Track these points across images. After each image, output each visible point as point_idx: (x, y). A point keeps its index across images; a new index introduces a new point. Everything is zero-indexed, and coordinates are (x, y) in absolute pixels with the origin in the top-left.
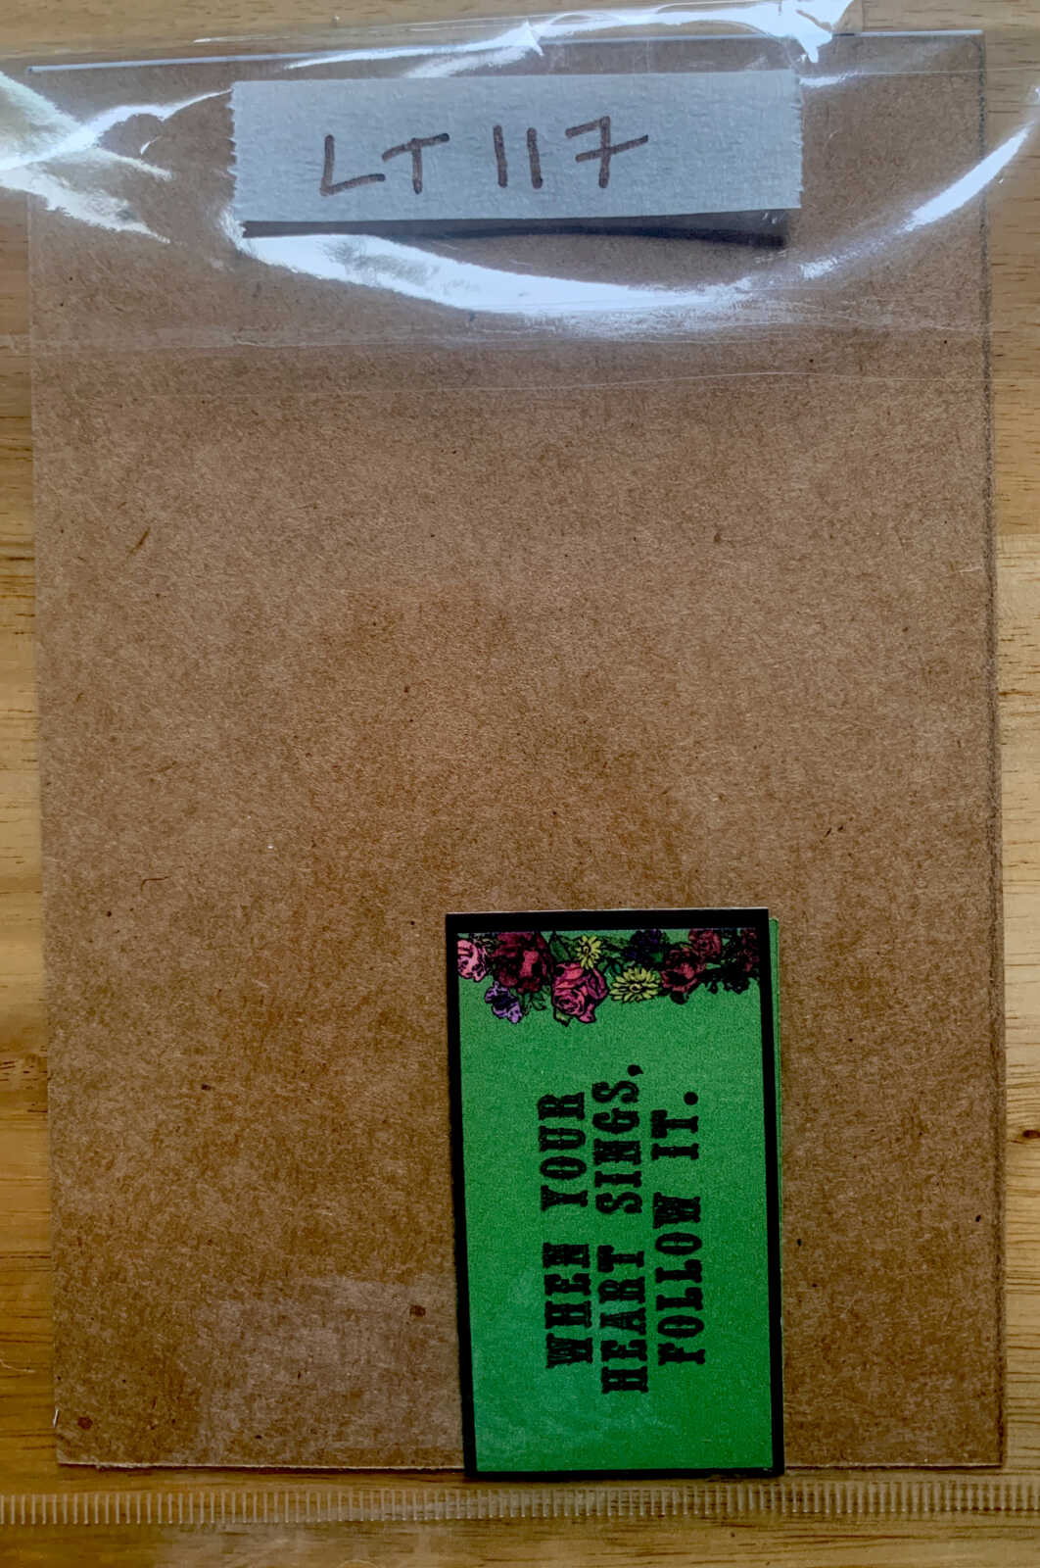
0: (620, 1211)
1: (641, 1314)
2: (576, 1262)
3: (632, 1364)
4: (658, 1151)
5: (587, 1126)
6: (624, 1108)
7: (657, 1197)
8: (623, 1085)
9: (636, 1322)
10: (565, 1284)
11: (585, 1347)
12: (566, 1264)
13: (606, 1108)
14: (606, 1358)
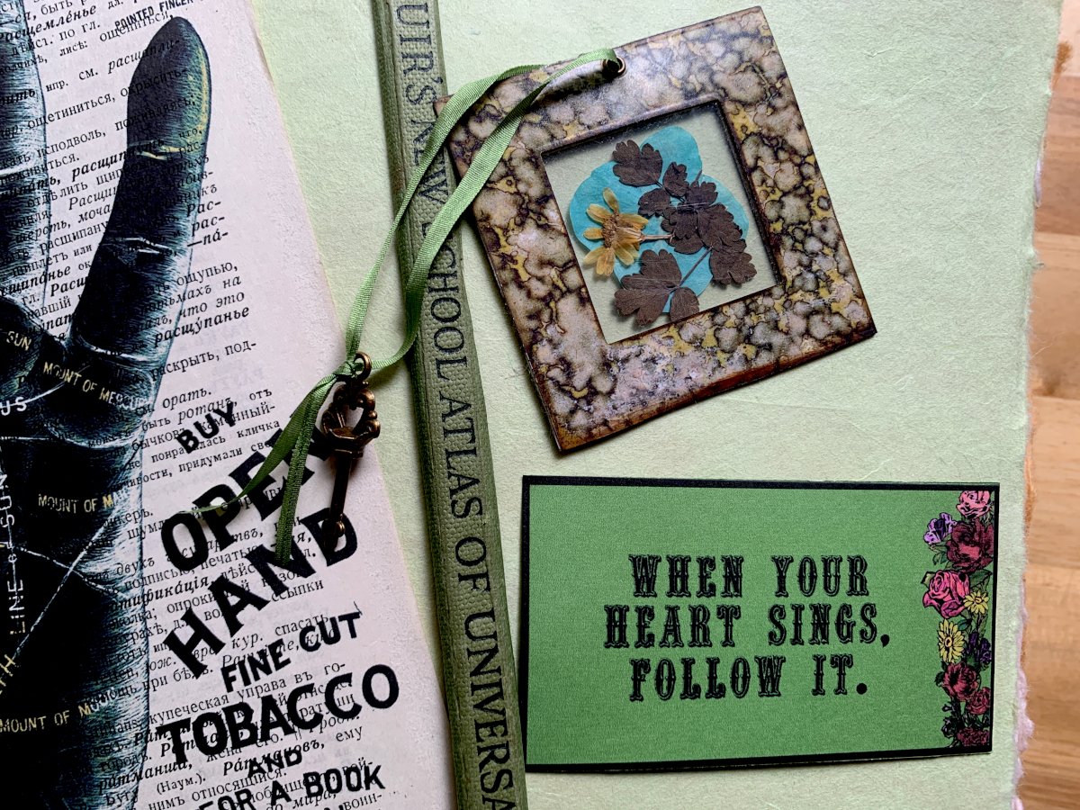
0: (770, 626)
1: (678, 642)
2: (727, 588)
3: (632, 634)
4: (819, 660)
5: (842, 598)
6: (856, 631)
7: (782, 660)
8: (874, 630)
9: (671, 638)
10: (707, 575)
11: (649, 591)
12: (725, 576)
13: (856, 616)
14: (638, 609)
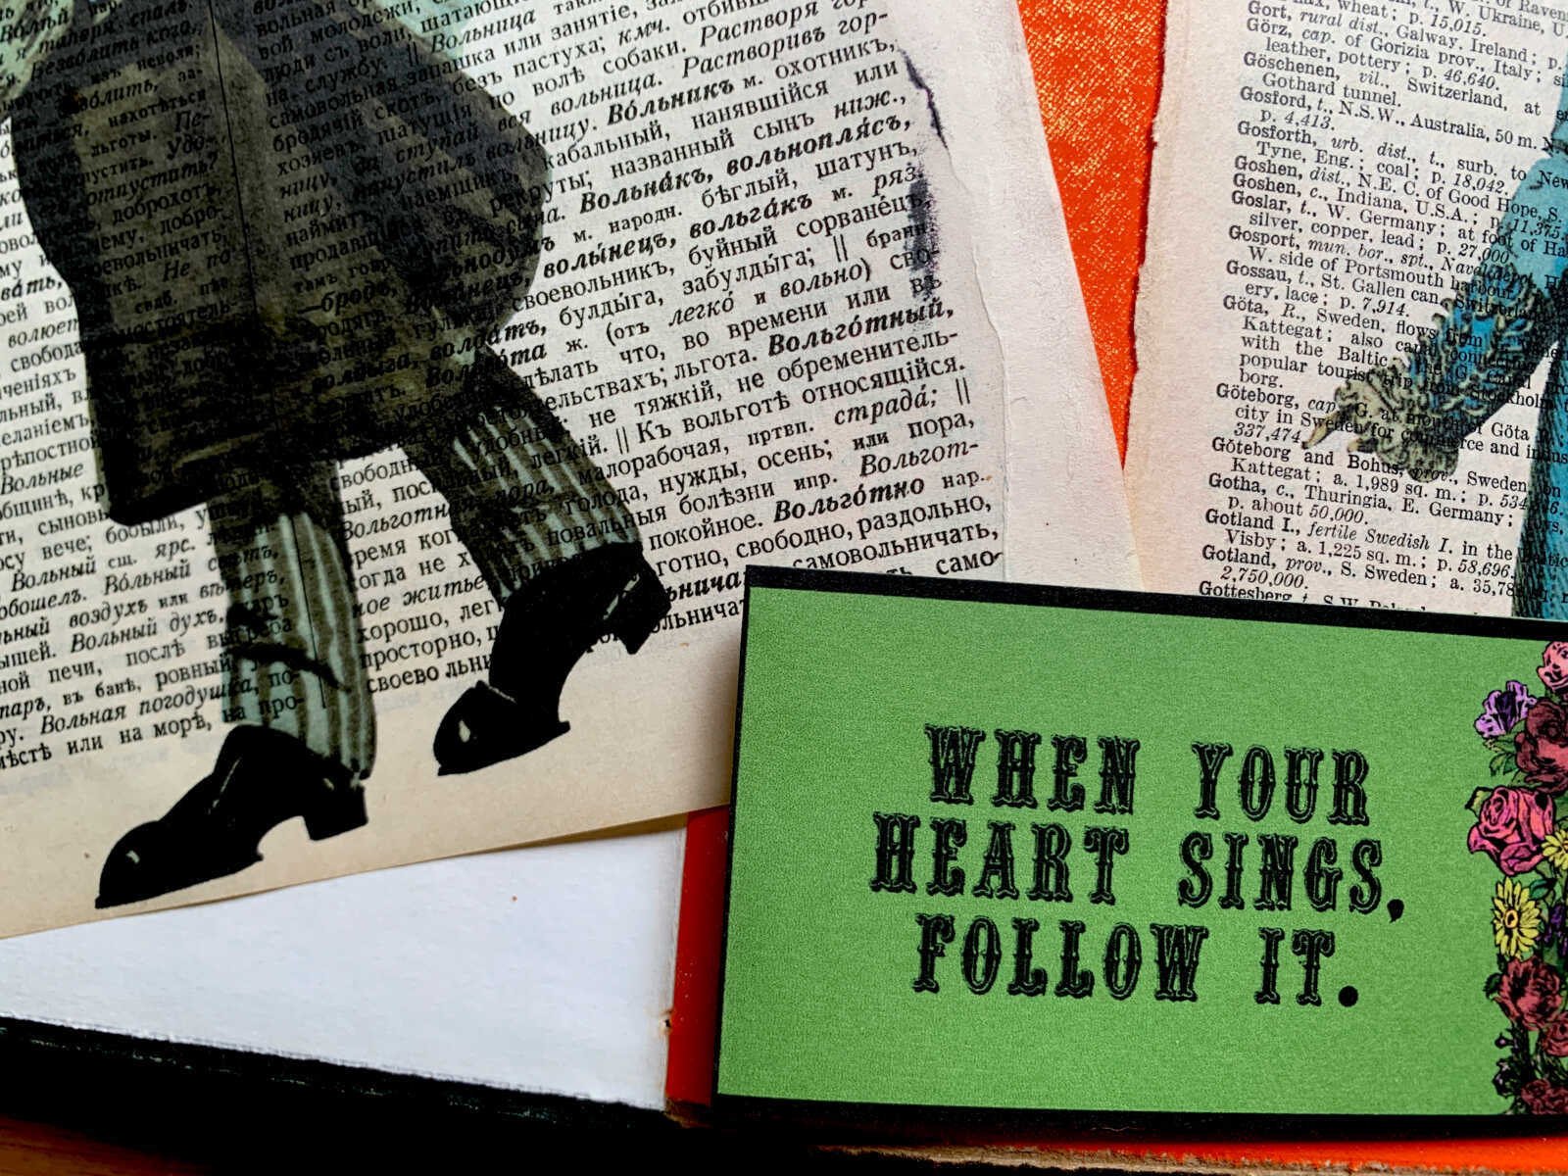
0: (1182, 871)
1: (1008, 890)
2: (1106, 795)
3: (923, 868)
4: (1272, 938)
5: (1318, 827)
6: (1343, 889)
7: (1202, 933)
8: (1376, 888)
9: (995, 881)
10: (1070, 769)
11: (958, 792)
12: (1103, 774)
13: (1344, 860)
14: (937, 825)
